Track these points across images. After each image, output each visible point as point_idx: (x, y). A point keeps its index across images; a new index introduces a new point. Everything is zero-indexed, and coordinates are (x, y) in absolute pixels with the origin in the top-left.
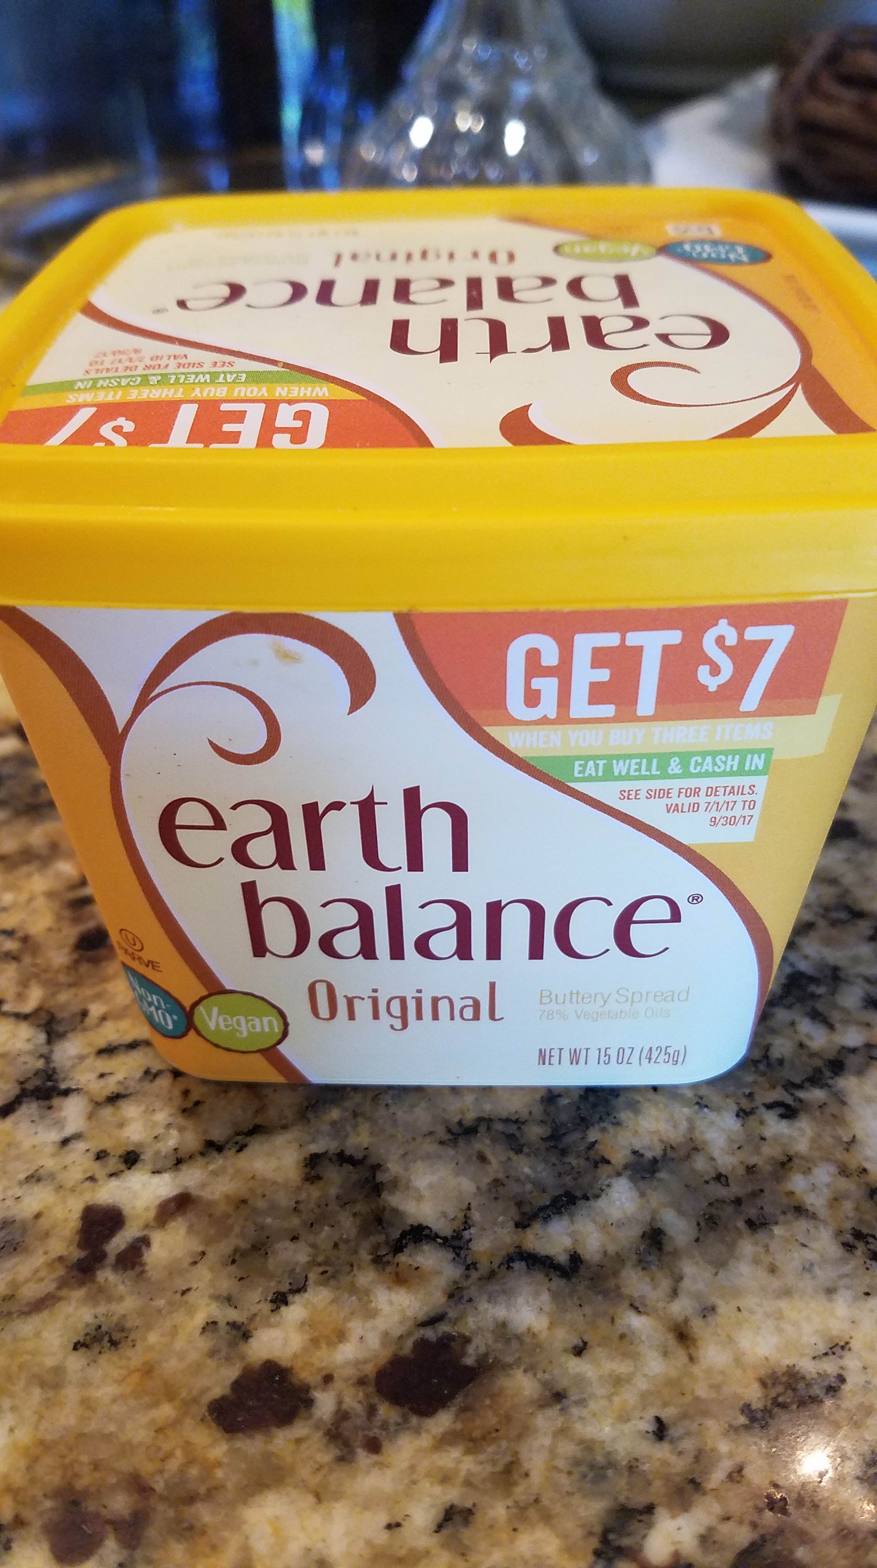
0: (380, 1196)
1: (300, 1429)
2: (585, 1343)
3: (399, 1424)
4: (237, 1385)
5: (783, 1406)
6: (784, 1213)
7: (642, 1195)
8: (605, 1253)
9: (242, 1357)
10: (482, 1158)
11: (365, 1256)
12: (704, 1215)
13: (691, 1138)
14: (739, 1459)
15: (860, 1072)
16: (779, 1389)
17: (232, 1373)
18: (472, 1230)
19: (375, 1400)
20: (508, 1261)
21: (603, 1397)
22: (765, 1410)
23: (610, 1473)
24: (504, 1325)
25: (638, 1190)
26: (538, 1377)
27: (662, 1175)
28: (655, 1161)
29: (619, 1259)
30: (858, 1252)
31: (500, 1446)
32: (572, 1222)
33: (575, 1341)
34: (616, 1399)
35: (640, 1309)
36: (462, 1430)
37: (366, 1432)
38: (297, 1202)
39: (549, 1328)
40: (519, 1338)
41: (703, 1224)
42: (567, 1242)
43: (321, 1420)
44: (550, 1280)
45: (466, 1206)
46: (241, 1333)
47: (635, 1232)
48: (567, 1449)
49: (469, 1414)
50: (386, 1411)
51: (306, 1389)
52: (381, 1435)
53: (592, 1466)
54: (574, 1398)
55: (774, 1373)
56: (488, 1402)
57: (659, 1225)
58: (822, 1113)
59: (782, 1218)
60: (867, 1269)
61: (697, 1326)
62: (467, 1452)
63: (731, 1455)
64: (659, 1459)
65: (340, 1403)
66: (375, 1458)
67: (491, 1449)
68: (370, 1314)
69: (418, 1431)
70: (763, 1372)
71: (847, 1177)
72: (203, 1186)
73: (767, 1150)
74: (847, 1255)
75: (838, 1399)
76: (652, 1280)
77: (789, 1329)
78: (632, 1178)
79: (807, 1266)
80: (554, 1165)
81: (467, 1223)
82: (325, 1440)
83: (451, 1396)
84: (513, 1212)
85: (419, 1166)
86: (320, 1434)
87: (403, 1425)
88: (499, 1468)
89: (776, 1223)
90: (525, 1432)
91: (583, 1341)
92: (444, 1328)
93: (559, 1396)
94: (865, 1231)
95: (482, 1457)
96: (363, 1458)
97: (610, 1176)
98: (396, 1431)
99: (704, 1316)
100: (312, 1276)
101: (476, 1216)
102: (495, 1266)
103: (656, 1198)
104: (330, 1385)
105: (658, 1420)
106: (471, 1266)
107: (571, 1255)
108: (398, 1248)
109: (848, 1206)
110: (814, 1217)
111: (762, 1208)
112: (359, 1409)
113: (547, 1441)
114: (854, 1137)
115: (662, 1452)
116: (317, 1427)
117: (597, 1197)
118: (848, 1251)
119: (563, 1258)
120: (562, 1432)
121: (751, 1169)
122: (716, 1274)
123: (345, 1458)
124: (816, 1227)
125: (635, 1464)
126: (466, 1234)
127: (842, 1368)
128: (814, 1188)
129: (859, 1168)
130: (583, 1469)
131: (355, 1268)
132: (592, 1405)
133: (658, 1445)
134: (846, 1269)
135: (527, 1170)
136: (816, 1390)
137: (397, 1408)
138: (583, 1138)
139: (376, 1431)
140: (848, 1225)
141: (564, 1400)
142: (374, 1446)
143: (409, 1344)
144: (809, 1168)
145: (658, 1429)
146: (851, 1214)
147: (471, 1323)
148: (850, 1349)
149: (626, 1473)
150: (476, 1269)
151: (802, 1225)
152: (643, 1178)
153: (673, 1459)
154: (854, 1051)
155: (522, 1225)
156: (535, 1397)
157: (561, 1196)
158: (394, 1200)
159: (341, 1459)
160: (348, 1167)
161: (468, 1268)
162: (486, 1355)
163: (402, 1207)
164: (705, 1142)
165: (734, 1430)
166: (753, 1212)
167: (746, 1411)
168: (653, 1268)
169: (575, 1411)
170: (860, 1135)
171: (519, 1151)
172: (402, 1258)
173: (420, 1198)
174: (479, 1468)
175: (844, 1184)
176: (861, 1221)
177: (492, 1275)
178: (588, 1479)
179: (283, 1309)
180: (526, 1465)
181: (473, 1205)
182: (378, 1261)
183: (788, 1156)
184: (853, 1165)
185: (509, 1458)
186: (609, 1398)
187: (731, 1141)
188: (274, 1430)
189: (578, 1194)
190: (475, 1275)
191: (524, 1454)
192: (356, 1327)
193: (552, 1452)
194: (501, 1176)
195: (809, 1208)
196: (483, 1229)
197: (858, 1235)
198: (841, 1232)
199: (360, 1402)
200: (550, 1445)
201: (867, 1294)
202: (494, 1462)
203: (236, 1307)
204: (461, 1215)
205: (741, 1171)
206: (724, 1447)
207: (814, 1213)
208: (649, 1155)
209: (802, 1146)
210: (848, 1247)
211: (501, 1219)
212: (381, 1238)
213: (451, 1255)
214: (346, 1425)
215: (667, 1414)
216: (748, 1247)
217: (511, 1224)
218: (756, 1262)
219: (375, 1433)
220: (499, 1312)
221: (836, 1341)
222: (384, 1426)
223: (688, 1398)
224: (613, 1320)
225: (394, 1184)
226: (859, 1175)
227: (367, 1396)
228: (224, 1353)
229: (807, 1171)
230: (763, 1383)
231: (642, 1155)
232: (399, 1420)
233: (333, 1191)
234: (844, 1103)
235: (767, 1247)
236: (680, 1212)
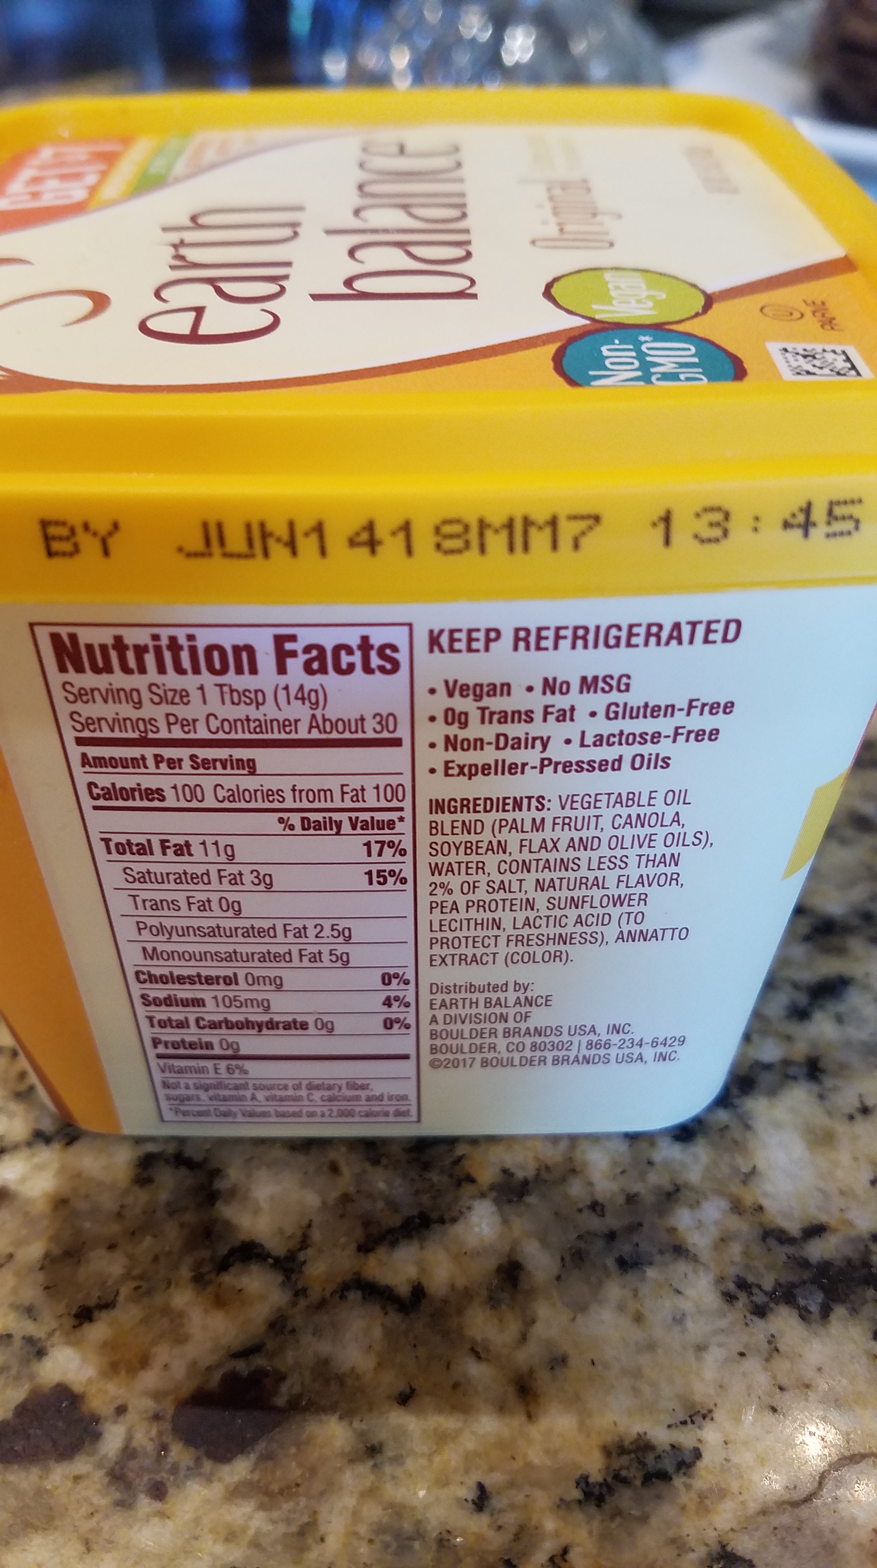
0: (213, 1205)
1: (81, 1465)
2: (413, 1391)
3: (192, 1469)
4: (22, 1410)
5: (625, 1481)
6: (661, 1252)
7: (505, 1221)
8: (453, 1287)
9: (32, 1377)
10: (334, 1169)
11: (185, 1272)
12: (571, 1248)
13: (571, 1158)
14: (564, 1540)
15: (773, 1092)
16: (625, 1460)
17: (17, 1395)
18: (310, 1252)
19: (168, 1439)
20: (343, 1290)
21: (423, 1455)
22: (605, 1484)
23: (417, 1545)
24: (325, 1362)
25: (502, 1216)
26: (353, 1425)
27: (531, 1199)
28: (525, 1183)
29: (466, 1295)
30: (740, 1304)
31: (298, 1504)
32: (422, 1248)
33: (402, 1386)
34: (437, 1459)
35: (482, 1355)
36: (258, 1481)
37: (152, 1476)
38: (122, 1207)
39: (375, 1369)
40: (341, 1380)
41: (568, 1258)
42: (411, 1271)
43: (105, 1456)
44: (386, 1314)
45: (305, 1222)
46: (36, 1349)
47: (491, 1263)
48: (373, 1512)
49: (270, 1464)
50: (179, 1453)
51: (96, 1419)
52: (168, 1479)
53: (398, 1535)
54: (390, 1454)
55: (621, 1440)
56: (293, 1450)
57: (519, 1259)
58: (721, 1137)
59: (658, 1258)
60: (747, 1324)
61: (543, 1377)
62: (262, 1507)
63: (557, 1534)
64: (474, 1534)
65: (129, 1438)
66: (158, 1505)
67: (287, 1506)
68: (180, 1338)
69: (209, 1480)
70: (609, 1439)
71: (740, 1214)
72: (23, 1180)
73: (654, 1178)
74: (725, 1306)
75: (689, 1477)
76: (501, 1321)
77: (646, 1390)
78: (497, 1201)
79: (678, 1317)
80: (412, 1180)
81: (305, 1242)
82: (106, 1480)
83: (255, 1440)
84: (359, 1233)
85: (262, 1175)
86: (102, 1473)
87: (195, 1471)
88: (294, 1529)
89: (651, 1264)
90: (331, 1488)
91: (411, 1387)
92: (259, 1361)
93: (373, 1451)
94: (751, 1279)
95: (275, 1514)
96: (145, 1504)
97: (473, 1198)
98: (187, 1477)
99: (552, 1368)
100: (125, 1291)
101: (316, 1235)
102: (327, 1294)
103: (519, 1225)
104: (122, 1418)
105: (481, 1487)
106: (301, 1293)
107: (414, 1287)
108: (223, 1266)
109: (735, 1250)
110: (695, 1259)
111: (637, 1245)
112: (150, 1447)
113: (349, 1501)
114: (754, 1168)
115: (479, 1524)
116: (99, 1466)
117: (454, 1220)
118: (728, 1301)
119: (404, 1290)
120: (370, 1493)
121: (631, 1199)
122: (574, 1319)
123: (124, 1504)
124: (695, 1271)
125: (445, 1536)
126: (301, 1256)
127: (700, 1441)
128: (700, 1225)
129: (754, 1204)
130: (388, 1538)
131: (173, 1286)
132: (410, 1464)
133: (476, 1517)
134: (723, 1323)
135: (382, 1185)
136: (668, 1465)
137: (192, 1450)
138: (451, 1150)
139: (165, 1475)
140: (732, 1271)
141: (378, 1456)
142: (158, 1492)
143: (217, 1376)
144: (698, 1202)
145: (479, 1498)
146: (737, 1259)
147: (290, 1357)
148: (712, 1419)
149: (434, 1547)
150: (306, 1296)
151: (682, 1267)
152: (510, 1201)
153: (491, 1534)
154: (768, 1067)
155: (365, 1248)
156: (348, 1449)
157: (413, 1217)
158: (228, 1211)
159: (121, 1504)
160: (184, 1171)
161: (296, 1294)
162: (300, 1396)
163: (236, 1220)
164: (585, 1164)
165: (563, 1504)
166: (625, 1248)
167: (583, 1485)
168: (503, 1307)
169: (388, 1469)
170: (761, 1165)
171: (376, 1162)
172: (227, 1278)
173: (257, 1211)
174: (270, 1527)
175: (735, 1223)
176: (747, 1267)
177: (322, 1305)
178: (390, 1550)
179: (86, 1327)
180: (323, 1529)
181: (314, 1224)
182: (199, 1280)
183: (676, 1185)
184: (748, 1200)
185: (305, 1519)
186: (430, 1457)
187: (615, 1163)
188: (52, 1463)
189: (434, 1216)
190: (303, 1303)
191: (323, 1516)
192: (163, 1353)
193: (356, 1515)
194: (352, 1190)
195: (690, 1248)
196: (321, 1251)
197: (743, 1285)
198: (722, 1278)
199: (151, 1439)
200: (354, 1506)
201: (742, 1354)
202: (288, 1521)
203: (35, 1320)
204: (299, 1233)
205: (621, 1200)
206: (550, 1525)
207: (695, 1255)
208: (520, 1175)
209: (694, 1175)
210: (729, 1298)
211: (343, 1240)
212: (206, 1254)
213: (280, 1278)
214: (133, 1464)
215: (493, 1480)
216: (614, 1290)
217: (353, 1247)
218: (621, 1308)
219: (162, 1477)
220: (324, 1347)
221: (698, 1408)
222: (174, 1470)
223: (519, 1464)
224: (448, 1366)
225: (233, 1193)
226: (754, 1212)
227: (160, 1433)
228: (14, 1371)
229: (695, 1205)
230: (607, 1451)
231: (512, 1175)
232: (191, 1464)
233: (164, 1196)
234: (748, 1127)
235: (636, 1293)
236: (545, 1243)
